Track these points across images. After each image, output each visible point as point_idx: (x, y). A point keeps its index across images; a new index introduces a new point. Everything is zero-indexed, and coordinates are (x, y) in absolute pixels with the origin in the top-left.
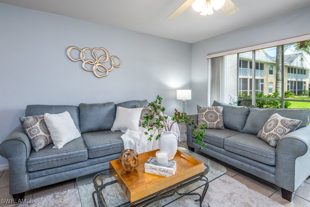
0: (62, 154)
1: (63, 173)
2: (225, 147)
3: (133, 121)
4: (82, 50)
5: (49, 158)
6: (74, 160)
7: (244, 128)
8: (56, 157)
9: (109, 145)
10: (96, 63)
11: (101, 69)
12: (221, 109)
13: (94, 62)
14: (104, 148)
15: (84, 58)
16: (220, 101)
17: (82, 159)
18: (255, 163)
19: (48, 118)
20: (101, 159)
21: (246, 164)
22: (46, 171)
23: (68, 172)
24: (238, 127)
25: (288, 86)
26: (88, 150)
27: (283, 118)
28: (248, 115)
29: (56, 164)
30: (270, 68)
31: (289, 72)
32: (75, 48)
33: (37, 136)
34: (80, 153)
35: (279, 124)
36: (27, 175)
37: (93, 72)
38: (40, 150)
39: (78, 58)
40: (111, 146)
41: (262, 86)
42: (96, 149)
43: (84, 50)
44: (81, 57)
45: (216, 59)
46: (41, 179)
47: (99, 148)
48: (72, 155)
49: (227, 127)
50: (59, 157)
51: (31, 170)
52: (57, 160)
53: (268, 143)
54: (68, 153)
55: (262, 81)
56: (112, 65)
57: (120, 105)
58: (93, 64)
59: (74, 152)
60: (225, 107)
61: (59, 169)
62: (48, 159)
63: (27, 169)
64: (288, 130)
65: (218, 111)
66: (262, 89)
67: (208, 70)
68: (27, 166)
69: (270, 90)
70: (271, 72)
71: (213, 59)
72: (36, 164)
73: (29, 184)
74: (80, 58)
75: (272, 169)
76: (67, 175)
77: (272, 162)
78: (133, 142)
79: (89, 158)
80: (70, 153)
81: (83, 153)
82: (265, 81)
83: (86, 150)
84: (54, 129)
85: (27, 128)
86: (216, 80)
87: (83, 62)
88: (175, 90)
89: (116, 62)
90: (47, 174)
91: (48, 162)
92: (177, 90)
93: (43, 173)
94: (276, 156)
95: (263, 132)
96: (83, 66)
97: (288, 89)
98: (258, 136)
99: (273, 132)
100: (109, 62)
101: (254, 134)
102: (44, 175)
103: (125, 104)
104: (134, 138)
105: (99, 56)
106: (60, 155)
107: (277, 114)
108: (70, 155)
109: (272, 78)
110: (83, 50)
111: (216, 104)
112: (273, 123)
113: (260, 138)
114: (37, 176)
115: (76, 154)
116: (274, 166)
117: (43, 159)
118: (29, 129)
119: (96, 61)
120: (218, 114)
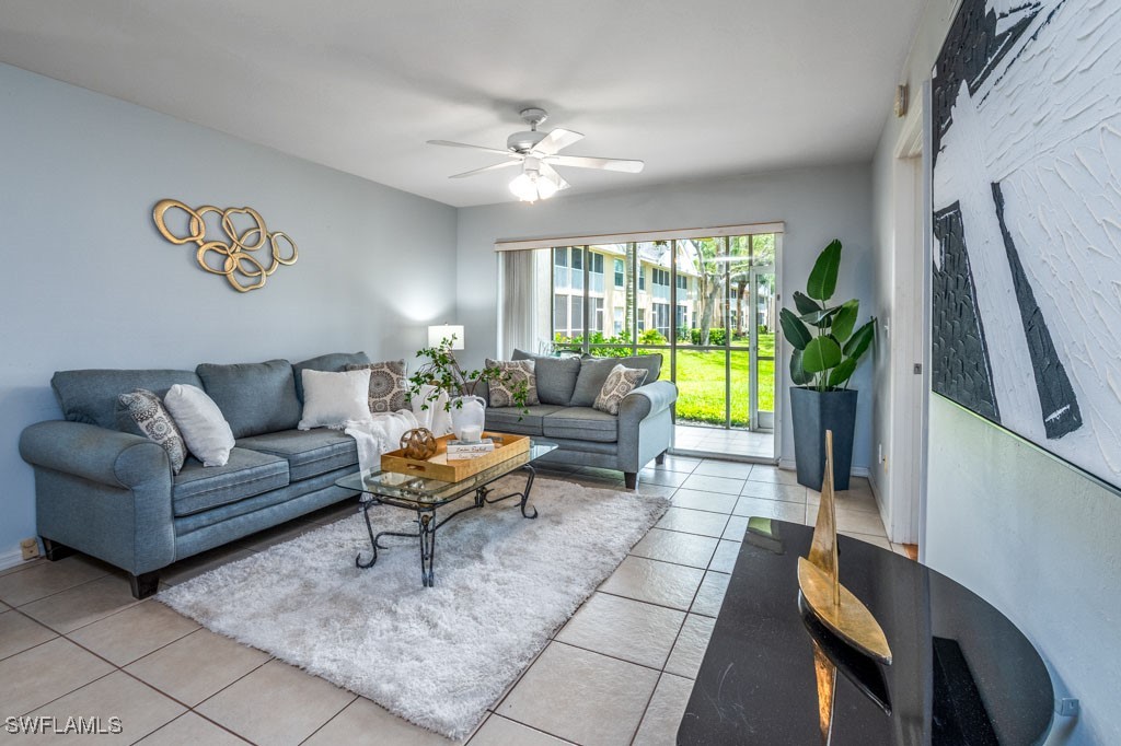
0: (241, 473)
1: (241, 519)
2: (545, 433)
3: (357, 400)
4: (195, 211)
5: (219, 481)
6: (265, 486)
7: (573, 399)
8: (231, 480)
9: (329, 449)
10: (234, 252)
11: (247, 267)
12: (532, 365)
13: (230, 248)
14: (320, 455)
15: (202, 236)
16: (525, 351)
17: (279, 483)
18: (592, 446)
19: (184, 394)
20: (314, 481)
21: (578, 453)
22: (208, 513)
23: (250, 516)
24: (563, 396)
25: (654, 315)
26: (289, 461)
27: (628, 369)
28: (577, 374)
29: (231, 497)
30: (617, 269)
31: (655, 281)
32: (179, 206)
33: (169, 439)
34: (276, 468)
35: (623, 379)
36: (171, 525)
37: (225, 275)
38: (181, 470)
39: (187, 234)
40: (333, 451)
41: (600, 315)
42: (307, 459)
43: (202, 212)
44: (195, 233)
45: (516, 255)
46: (199, 534)
47: (312, 457)
48: (261, 473)
49: (544, 401)
50: (237, 478)
51: (183, 510)
52: (234, 487)
53: (607, 412)
54: (254, 470)
55: (600, 301)
56: (273, 258)
57: (309, 364)
58: (225, 252)
59: (266, 467)
60: (538, 360)
61: (234, 508)
62: (217, 483)
63: (173, 509)
64: (632, 386)
65: (526, 367)
66: (600, 326)
67: (497, 279)
68: (173, 502)
69: (616, 326)
70: (619, 280)
71: (508, 253)
72: (193, 496)
73: (177, 548)
74: (191, 236)
75: (613, 449)
76: (250, 522)
77: (613, 436)
78: (374, 441)
79: (291, 483)
80: (257, 469)
81: (281, 468)
82: (605, 303)
83: (287, 463)
84: (201, 421)
85: (142, 420)
86: (517, 305)
87: (199, 247)
88: (425, 327)
89: (283, 249)
90: (211, 522)
91: (216, 490)
92: (430, 328)
93: (204, 518)
94: (618, 426)
95: (602, 396)
96: (200, 258)
97: (654, 326)
98: (594, 406)
99: (614, 392)
100: (267, 248)
101: (588, 405)
102: (204, 523)
103: (320, 363)
104: (374, 433)
105: (240, 231)
106: (238, 474)
107: (620, 365)
108: (257, 474)
109: (618, 297)
110: (199, 212)
111: (518, 355)
112: (614, 379)
113: (598, 409)
114: (191, 527)
115: (269, 470)
116: (616, 442)
117: (207, 485)
118: (146, 423)
119: (235, 245)
120: (528, 375)
